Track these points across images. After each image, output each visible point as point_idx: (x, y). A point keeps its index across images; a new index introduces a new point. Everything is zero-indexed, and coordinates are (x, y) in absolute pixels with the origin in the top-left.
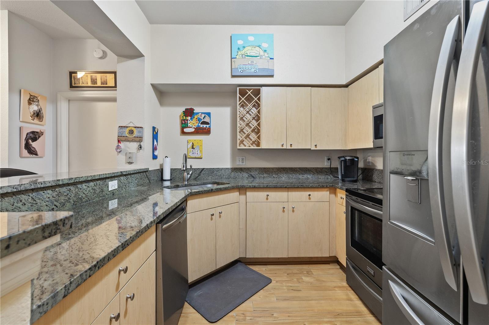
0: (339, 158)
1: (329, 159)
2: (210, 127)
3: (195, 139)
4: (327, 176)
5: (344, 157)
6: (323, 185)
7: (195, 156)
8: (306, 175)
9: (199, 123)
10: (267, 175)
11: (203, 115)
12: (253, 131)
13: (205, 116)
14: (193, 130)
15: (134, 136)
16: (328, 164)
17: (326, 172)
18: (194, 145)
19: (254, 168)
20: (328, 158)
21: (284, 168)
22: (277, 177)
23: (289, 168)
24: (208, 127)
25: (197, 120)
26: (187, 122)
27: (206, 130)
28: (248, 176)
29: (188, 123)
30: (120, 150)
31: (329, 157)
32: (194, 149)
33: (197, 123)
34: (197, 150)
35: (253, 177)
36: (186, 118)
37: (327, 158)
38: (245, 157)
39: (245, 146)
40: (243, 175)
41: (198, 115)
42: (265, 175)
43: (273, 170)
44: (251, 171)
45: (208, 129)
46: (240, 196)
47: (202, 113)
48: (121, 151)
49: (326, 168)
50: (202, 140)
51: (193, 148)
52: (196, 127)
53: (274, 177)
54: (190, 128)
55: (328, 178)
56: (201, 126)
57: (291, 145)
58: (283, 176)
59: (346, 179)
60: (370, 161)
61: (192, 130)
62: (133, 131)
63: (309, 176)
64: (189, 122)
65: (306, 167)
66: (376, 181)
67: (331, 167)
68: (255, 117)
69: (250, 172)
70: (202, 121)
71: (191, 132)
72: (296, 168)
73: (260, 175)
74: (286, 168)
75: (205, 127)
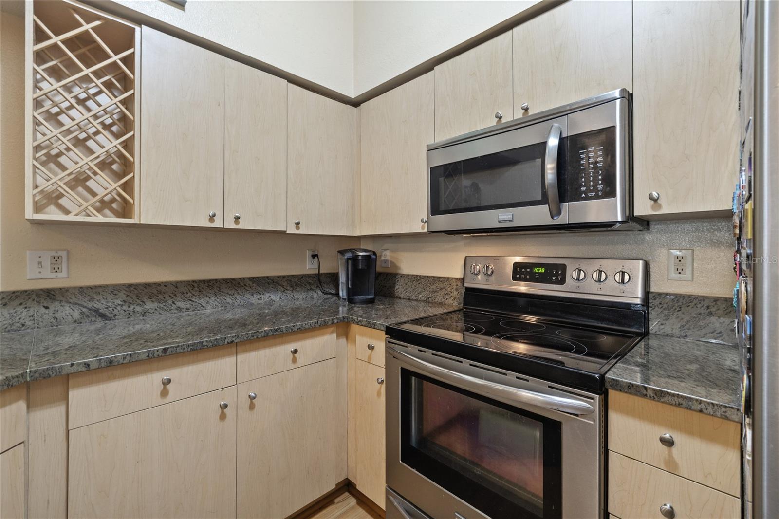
0: (342, 252)
1: (314, 256)
4: (311, 293)
5: (350, 250)
6: (324, 321)
8: (268, 295)
10: (156, 305)
12: (104, 165)
16: (312, 267)
17: (310, 284)
19: (107, 286)
20: (314, 253)
21: (210, 281)
22: (188, 306)
23: (224, 280)
28: (82, 313)
31: (314, 251)
35: (103, 316)
37: (311, 253)
38: (68, 252)
39: (67, 212)
40: (59, 315)
42: (150, 305)
43: (177, 287)
44: (94, 296)
46: (32, 415)
49: (309, 276)
53: (179, 309)
55: (312, 298)
57: (237, 218)
58: (208, 303)
59: (356, 297)
60: (388, 258)
63: (273, 297)
65: (268, 275)
66: (402, 297)
67: (321, 272)
68: (111, 125)
69: (92, 299)
72: (244, 278)
73: (132, 307)
74: (216, 281)
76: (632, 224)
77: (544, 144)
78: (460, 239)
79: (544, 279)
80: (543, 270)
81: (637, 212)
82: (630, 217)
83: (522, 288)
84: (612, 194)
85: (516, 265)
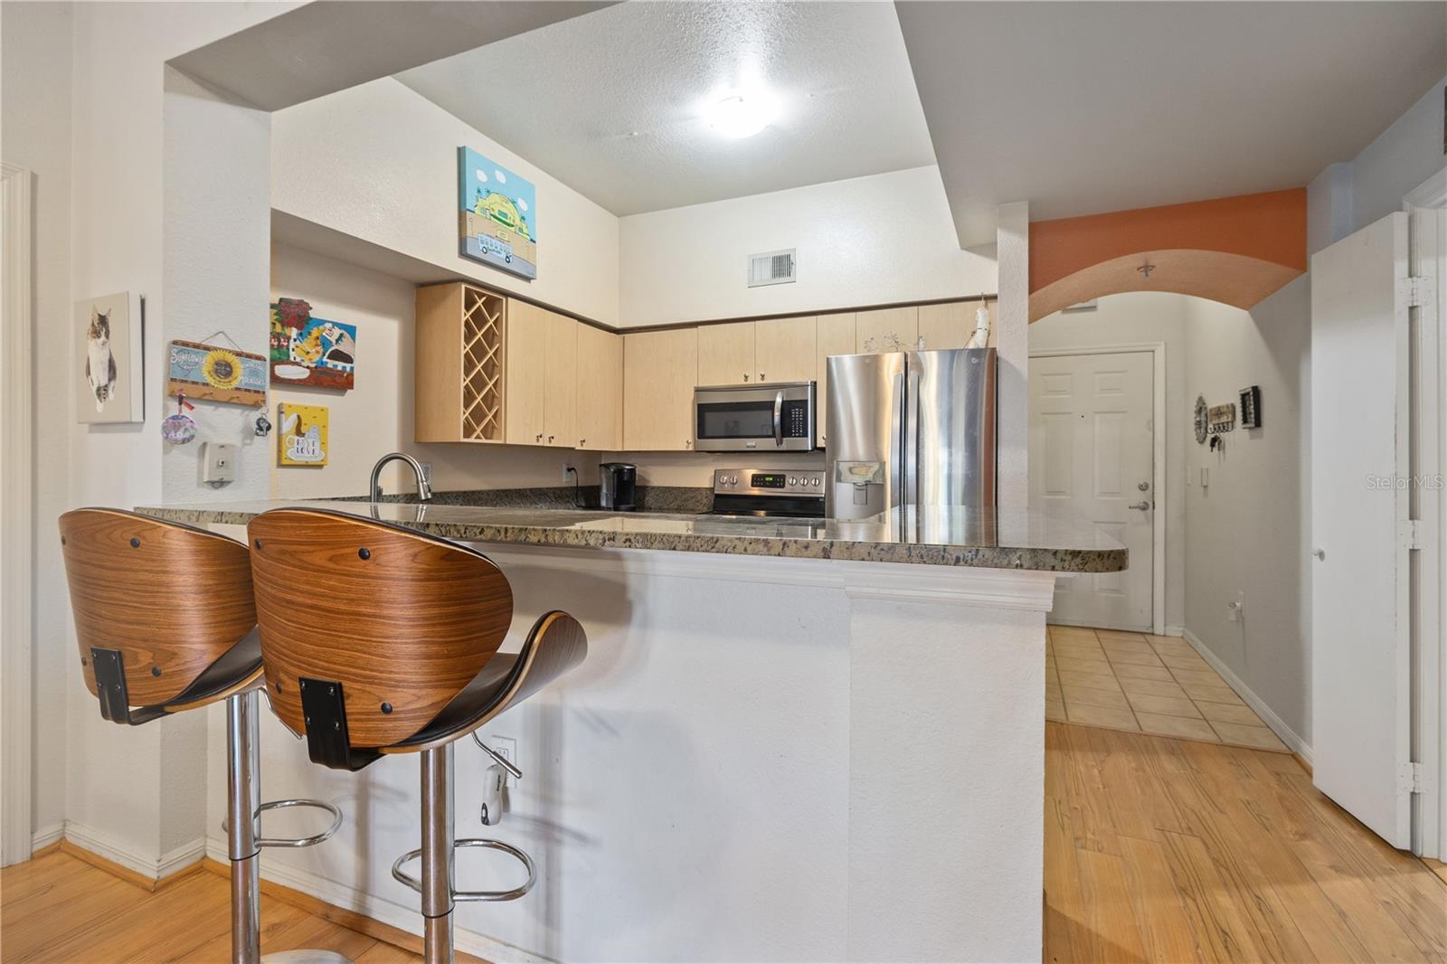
0: (606, 466)
1: (570, 469)
2: (352, 368)
3: (307, 404)
5: (615, 465)
7: (306, 459)
9: (324, 355)
11: (337, 332)
13: (341, 335)
14: (304, 374)
15: (235, 384)
16: (570, 480)
18: (303, 422)
19: (452, 493)
24: (348, 369)
25: (319, 342)
26: (285, 344)
27: (343, 380)
29: (288, 349)
30: (187, 435)
31: (569, 465)
32: (303, 435)
33: (317, 352)
34: (310, 441)
36: (283, 329)
37: (567, 467)
38: (431, 465)
41: (321, 327)
43: (489, 495)
45: (348, 375)
47: (335, 324)
48: (192, 437)
49: (567, 488)
50: (327, 409)
51: (299, 432)
52: (313, 365)
54: (296, 367)
56: (331, 363)
57: (550, 438)
61: (301, 373)
62: (228, 365)
64: (292, 345)
65: (540, 487)
70: (333, 348)
71: (300, 380)
72: (526, 489)
74: (511, 491)
75: (340, 368)
76: (816, 451)
77: (774, 402)
78: (711, 457)
79: (772, 485)
80: (771, 479)
81: (818, 446)
82: (815, 448)
83: (756, 491)
84: (807, 436)
85: (754, 476)
